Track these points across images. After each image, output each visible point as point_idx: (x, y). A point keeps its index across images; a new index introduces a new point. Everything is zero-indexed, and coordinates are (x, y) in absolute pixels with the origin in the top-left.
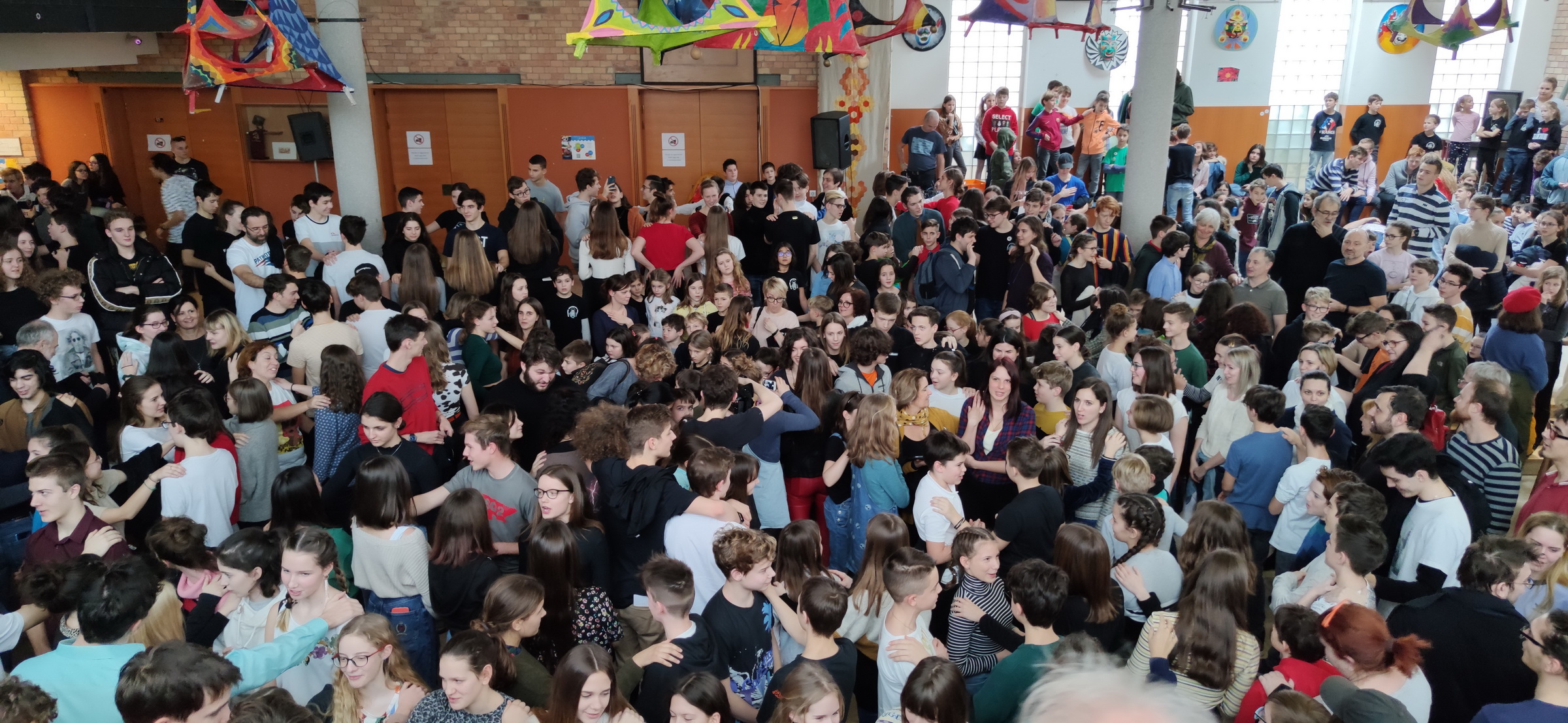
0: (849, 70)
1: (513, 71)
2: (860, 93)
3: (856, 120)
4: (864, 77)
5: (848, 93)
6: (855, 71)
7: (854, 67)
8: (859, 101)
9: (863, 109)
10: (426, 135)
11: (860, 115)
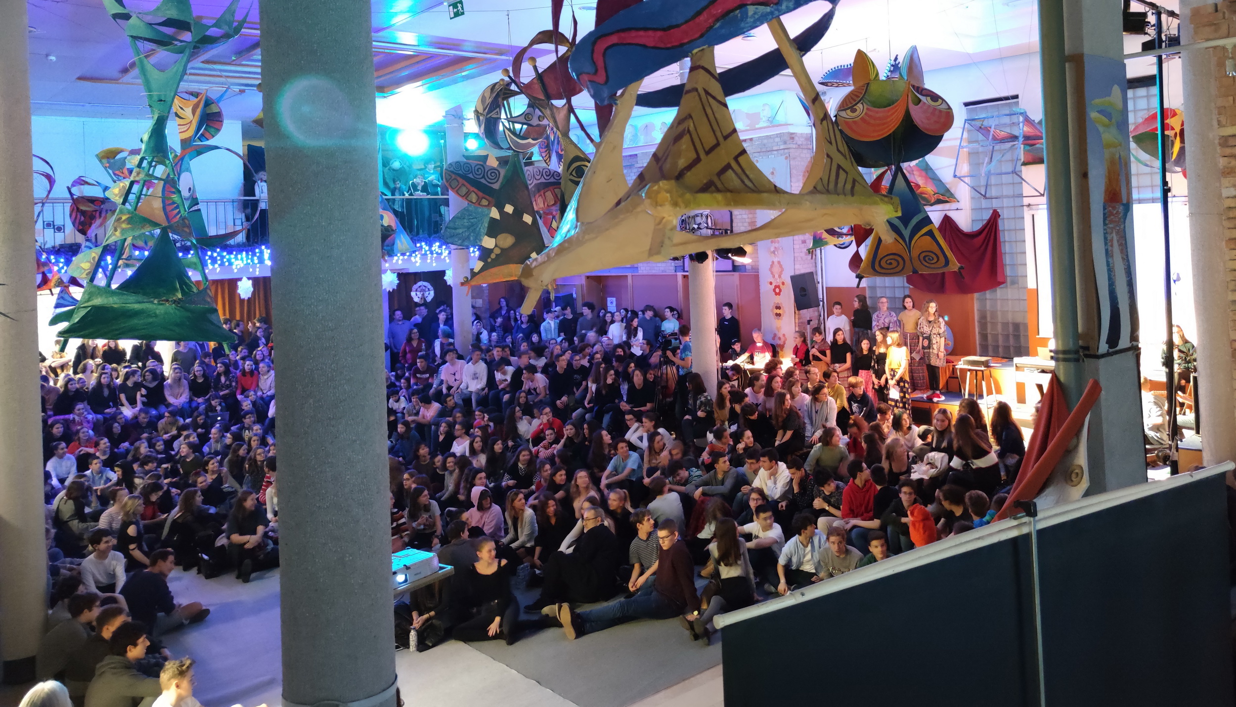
0: (773, 262)
1: (636, 266)
2: (780, 276)
3: (779, 294)
4: (781, 266)
5: (774, 277)
6: (776, 263)
7: (776, 260)
8: (779, 283)
9: (781, 286)
10: (614, 299)
11: (780, 290)
